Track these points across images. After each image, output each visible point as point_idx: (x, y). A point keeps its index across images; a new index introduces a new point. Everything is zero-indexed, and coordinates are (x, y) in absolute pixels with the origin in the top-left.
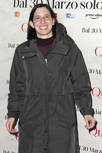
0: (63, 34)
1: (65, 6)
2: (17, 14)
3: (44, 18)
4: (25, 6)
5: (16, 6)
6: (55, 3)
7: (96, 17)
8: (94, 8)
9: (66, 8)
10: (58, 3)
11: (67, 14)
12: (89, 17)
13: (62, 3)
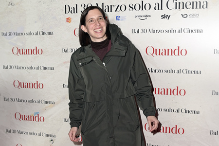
0: (118, 35)
1: (114, 9)
2: (68, 20)
3: (98, 19)
4: (75, 12)
5: (67, 12)
6: (104, 7)
7: (145, 18)
8: (142, 10)
9: (116, 11)
10: (107, 7)
11: (117, 17)
12: (137, 18)
13: (111, 6)
